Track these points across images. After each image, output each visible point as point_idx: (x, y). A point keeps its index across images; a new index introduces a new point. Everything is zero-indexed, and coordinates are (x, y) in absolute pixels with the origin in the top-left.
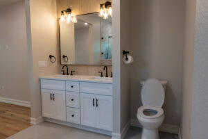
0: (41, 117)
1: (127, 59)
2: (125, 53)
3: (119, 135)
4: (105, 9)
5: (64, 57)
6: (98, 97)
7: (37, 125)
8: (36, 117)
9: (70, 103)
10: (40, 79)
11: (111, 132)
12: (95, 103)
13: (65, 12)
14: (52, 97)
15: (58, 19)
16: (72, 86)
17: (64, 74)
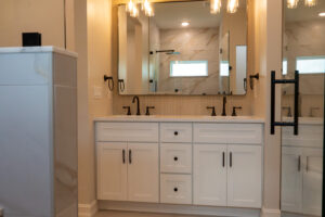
0: (94, 202)
6: (232, 149)
9: (170, 165)
10: (95, 122)
11: (260, 209)
12: (227, 160)
14: (127, 157)
16: (176, 133)
17: (129, 114)
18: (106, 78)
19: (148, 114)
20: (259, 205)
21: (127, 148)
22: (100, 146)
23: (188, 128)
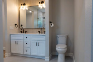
0: (10, 53)
1: (51, 25)
2: (50, 22)
3: (48, 58)
4: (41, 4)
5: (21, 25)
6: (39, 42)
7: (9, 56)
8: (8, 53)
9: (25, 45)
10: (10, 35)
11: (45, 57)
12: (38, 44)
13: (22, 5)
14: (17, 43)
15: (19, 8)
16: (26, 38)
17: (21, 33)
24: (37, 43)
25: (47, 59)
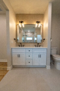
0: (12, 66)
9: (28, 57)
10: (12, 49)
15: (17, 25)
17: (19, 46)
18: (14, 39)
19: (23, 46)
20: (46, 65)
21: (19, 54)
22: (13, 54)
23: (32, 50)
24: (40, 55)
25: (48, 67)
